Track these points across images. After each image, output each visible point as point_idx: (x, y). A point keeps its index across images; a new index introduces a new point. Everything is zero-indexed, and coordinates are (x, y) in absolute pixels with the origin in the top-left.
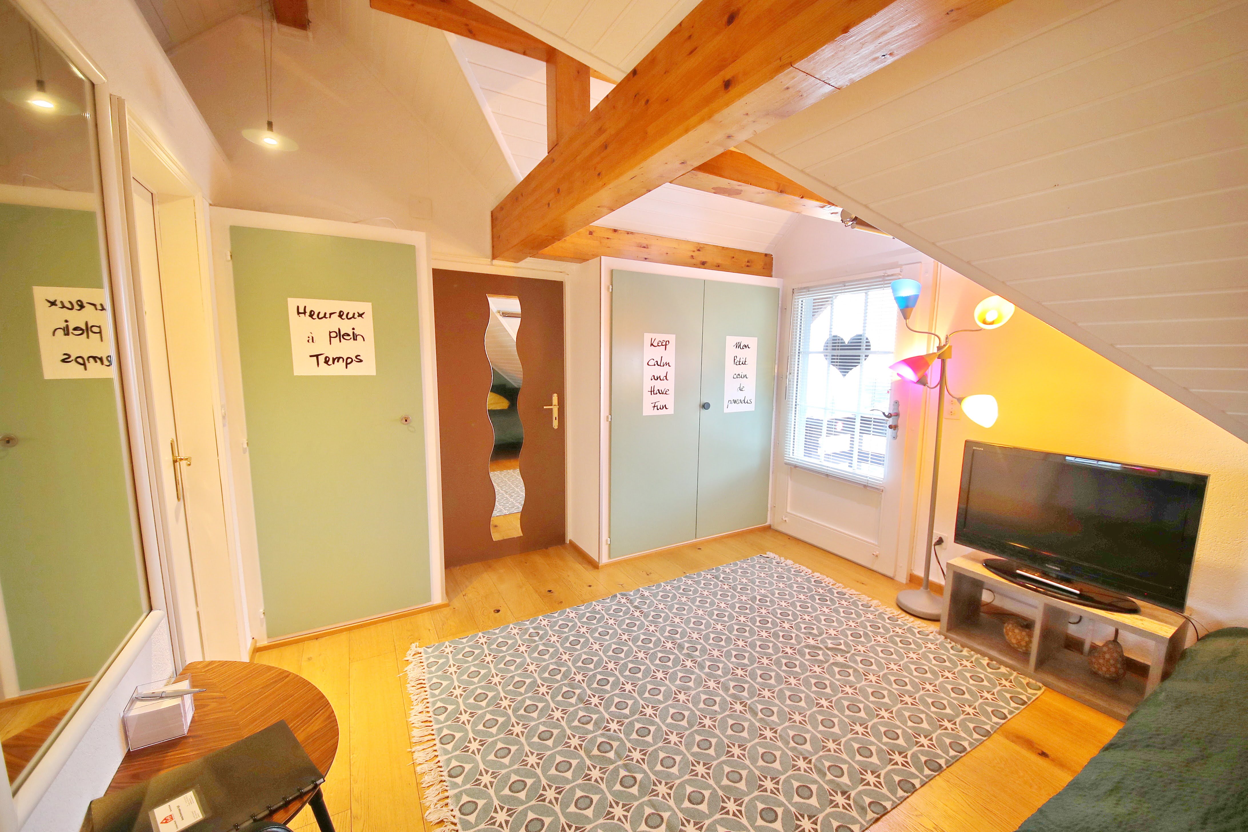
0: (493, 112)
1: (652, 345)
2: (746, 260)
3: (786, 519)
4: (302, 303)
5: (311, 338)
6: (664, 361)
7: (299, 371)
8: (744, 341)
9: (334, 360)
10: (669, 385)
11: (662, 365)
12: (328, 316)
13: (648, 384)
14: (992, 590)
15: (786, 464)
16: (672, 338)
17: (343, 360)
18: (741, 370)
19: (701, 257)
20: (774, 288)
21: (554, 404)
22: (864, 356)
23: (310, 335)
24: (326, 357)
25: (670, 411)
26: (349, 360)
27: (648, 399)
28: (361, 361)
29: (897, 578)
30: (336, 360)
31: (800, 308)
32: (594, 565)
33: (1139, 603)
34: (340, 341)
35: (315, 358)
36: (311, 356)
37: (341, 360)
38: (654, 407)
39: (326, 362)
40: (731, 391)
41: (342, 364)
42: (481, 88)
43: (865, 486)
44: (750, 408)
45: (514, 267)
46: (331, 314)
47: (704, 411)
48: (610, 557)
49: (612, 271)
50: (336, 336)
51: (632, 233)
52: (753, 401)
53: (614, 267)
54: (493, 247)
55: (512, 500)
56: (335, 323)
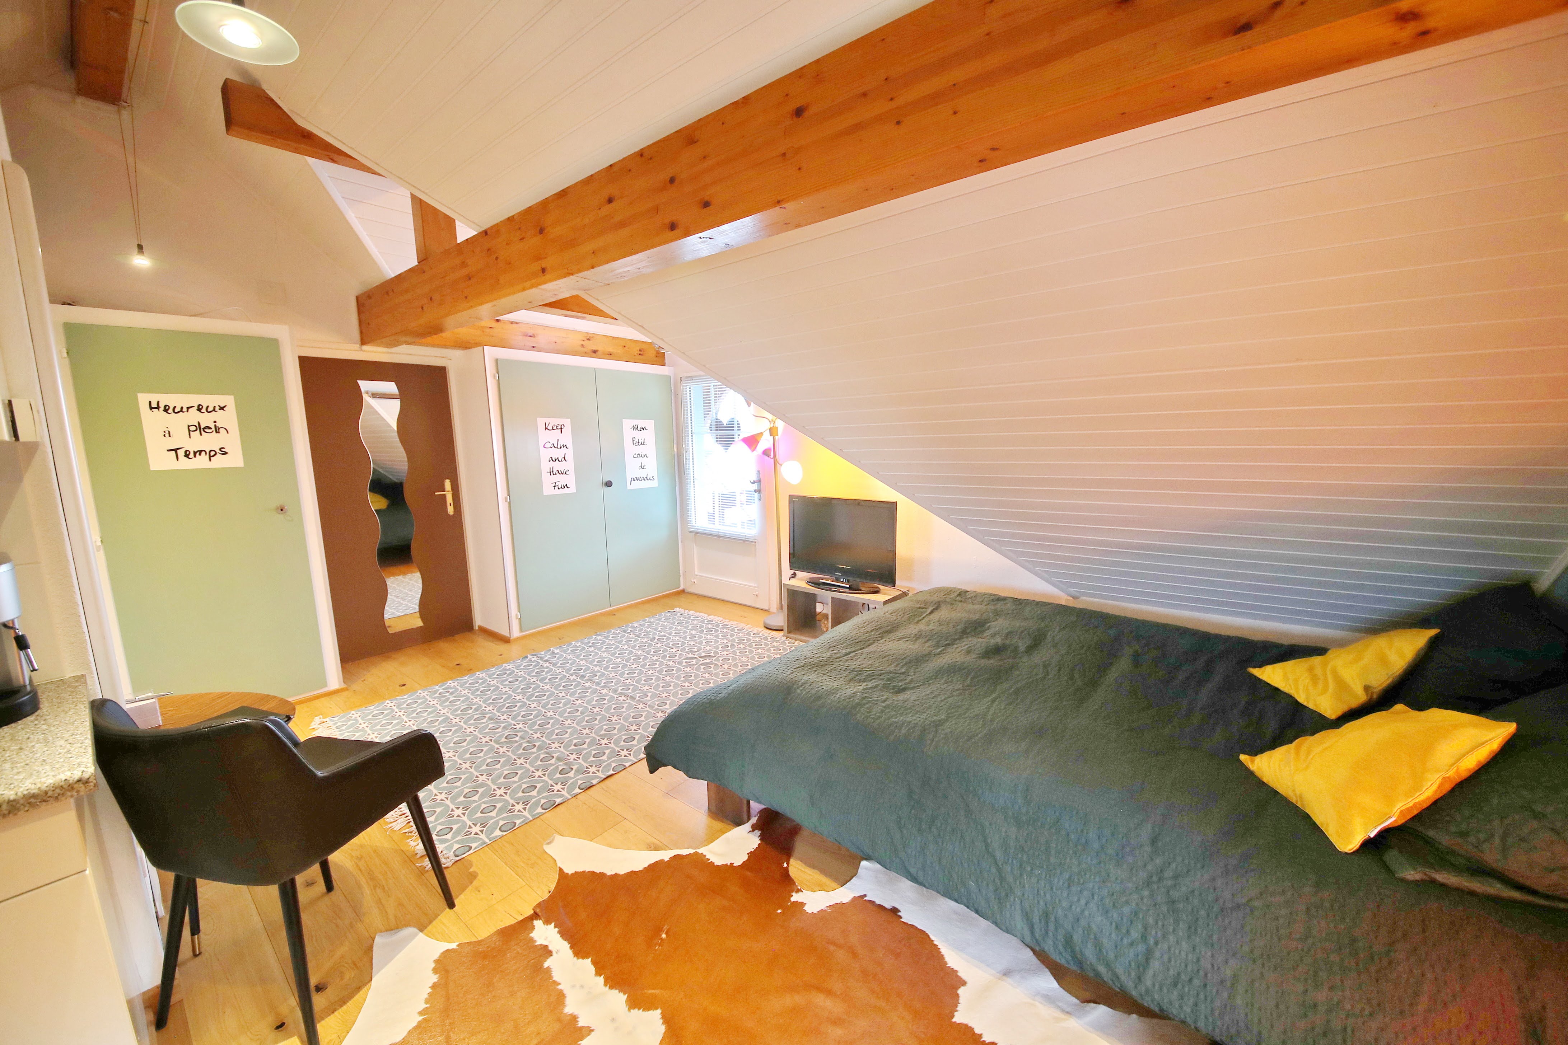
0: (356, 217)
1: (546, 428)
2: (638, 349)
3: (695, 580)
4: (154, 398)
5: (167, 432)
6: (561, 443)
7: (155, 466)
8: (641, 423)
9: (195, 453)
10: (569, 465)
11: (559, 447)
12: (185, 410)
13: (546, 466)
14: (823, 602)
15: (690, 532)
16: (567, 422)
17: (206, 453)
18: (640, 449)
19: (591, 346)
20: (664, 376)
21: (447, 489)
22: (737, 435)
23: (166, 430)
24: (186, 451)
25: (572, 489)
26: (212, 453)
27: (548, 481)
28: (226, 453)
29: (772, 610)
30: (198, 453)
31: (688, 394)
32: (506, 640)
33: (881, 587)
34: (201, 435)
35: (174, 452)
36: (168, 450)
37: (203, 453)
38: (555, 486)
39: (187, 455)
40: (632, 469)
41: (204, 457)
42: (343, 198)
43: (744, 541)
44: (654, 484)
45: (388, 353)
46: (188, 408)
47: (607, 489)
48: (521, 630)
49: (497, 360)
50: (196, 430)
51: (516, 323)
52: (656, 478)
53: (499, 356)
54: (361, 332)
55: (406, 603)
56: (194, 417)
